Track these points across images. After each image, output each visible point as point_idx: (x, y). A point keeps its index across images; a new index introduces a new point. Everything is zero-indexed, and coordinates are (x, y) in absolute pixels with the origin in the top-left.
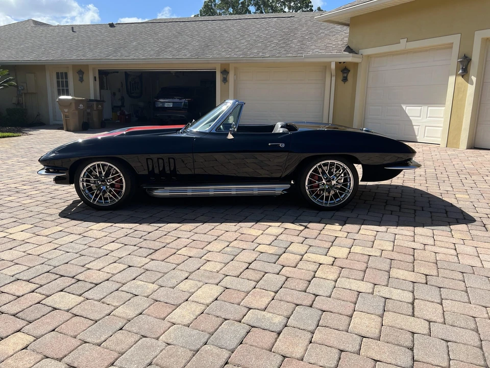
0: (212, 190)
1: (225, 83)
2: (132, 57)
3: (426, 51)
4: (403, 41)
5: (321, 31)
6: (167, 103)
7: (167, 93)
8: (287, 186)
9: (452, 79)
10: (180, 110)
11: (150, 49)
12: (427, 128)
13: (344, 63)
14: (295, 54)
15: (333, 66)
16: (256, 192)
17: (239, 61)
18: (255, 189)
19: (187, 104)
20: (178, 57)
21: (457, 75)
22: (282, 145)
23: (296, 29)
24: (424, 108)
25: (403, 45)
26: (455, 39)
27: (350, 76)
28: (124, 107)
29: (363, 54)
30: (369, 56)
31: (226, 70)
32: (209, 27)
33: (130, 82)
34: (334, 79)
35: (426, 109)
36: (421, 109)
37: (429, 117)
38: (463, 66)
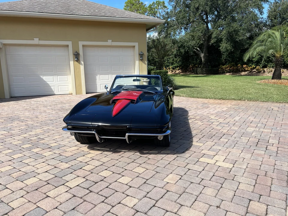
3: (49, 47)
9: (71, 62)
12: (59, 87)
21: (74, 61)
25: (36, 41)
35: (56, 77)
36: (53, 77)
37: (59, 81)
38: (77, 57)
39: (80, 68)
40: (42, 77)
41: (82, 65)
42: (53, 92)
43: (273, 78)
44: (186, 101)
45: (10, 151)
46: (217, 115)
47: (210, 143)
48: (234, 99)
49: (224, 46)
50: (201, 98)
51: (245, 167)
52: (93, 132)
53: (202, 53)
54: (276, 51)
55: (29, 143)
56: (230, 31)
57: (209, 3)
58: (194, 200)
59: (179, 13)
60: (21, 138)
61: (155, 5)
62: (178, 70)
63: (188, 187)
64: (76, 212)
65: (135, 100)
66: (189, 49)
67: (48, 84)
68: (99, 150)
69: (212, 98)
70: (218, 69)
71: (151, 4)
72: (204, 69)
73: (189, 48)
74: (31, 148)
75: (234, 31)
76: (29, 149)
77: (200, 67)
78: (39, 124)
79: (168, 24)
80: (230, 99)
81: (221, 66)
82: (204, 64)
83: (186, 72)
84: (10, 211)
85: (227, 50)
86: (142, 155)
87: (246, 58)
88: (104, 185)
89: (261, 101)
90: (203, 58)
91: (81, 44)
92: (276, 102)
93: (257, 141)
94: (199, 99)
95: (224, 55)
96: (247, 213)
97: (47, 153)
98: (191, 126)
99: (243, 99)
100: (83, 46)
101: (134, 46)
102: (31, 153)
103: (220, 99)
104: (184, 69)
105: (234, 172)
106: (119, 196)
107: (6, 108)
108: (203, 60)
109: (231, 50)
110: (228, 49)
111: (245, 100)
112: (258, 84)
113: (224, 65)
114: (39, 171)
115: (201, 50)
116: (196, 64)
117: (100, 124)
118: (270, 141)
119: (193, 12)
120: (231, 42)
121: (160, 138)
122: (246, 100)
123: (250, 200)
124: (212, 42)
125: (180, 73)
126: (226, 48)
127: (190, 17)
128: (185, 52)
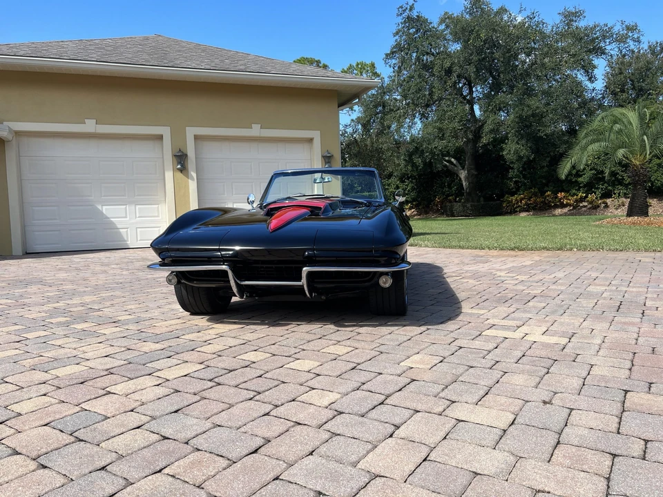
4: (90, 122)
9: (169, 174)
12: (139, 230)
21: (175, 170)
24: (130, 207)
25: (90, 126)
26: (165, 131)
30: (17, 133)
35: (133, 207)
36: (126, 208)
37: (139, 217)
38: (181, 159)
39: (187, 187)
40: (100, 207)
41: (193, 179)
42: (125, 241)
43: (630, 214)
44: (433, 253)
45: (17, 327)
46: (510, 270)
47: (503, 310)
48: (545, 248)
49: (513, 150)
50: (468, 248)
51: (599, 342)
52: (224, 267)
53: (463, 168)
54: (632, 152)
55: (66, 315)
56: (524, 114)
57: (475, 58)
58: (482, 393)
59: (408, 82)
60: (45, 308)
61: (355, 72)
62: (410, 209)
63: (463, 373)
64: (182, 416)
65: (321, 208)
66: (433, 157)
67: (112, 223)
68: (235, 323)
69: (495, 248)
70: (501, 205)
71: (346, 69)
72: (469, 205)
73: (432, 153)
74: (68, 323)
75: (533, 115)
76: (67, 324)
77: (460, 201)
78: (89, 289)
79: (384, 107)
80: (536, 248)
81: (508, 197)
82: (469, 194)
83: (426, 213)
84: (10, 418)
85: (520, 158)
86: (340, 329)
87: (564, 170)
88: (250, 373)
89: (610, 249)
90: (465, 181)
91: (191, 132)
92: (646, 250)
93: (618, 305)
94: (465, 250)
95: (512, 168)
96: (624, 411)
97: (108, 330)
98: (452, 286)
99: (568, 247)
100: (197, 138)
101: (311, 140)
102: (71, 330)
103: (512, 249)
104: (423, 208)
105: (573, 348)
106: (290, 390)
107: (12, 268)
108: (464, 184)
109: (528, 157)
110: (522, 154)
111: (571, 249)
112: (597, 226)
113: (513, 195)
114: (87, 356)
115: (460, 164)
116: (448, 196)
117: (237, 248)
118: (649, 303)
119: (440, 78)
120: (528, 140)
121: (385, 283)
122: (575, 250)
123: (626, 392)
124: (484, 140)
125: (414, 215)
126: (516, 152)
127: (434, 90)
128: (425, 163)
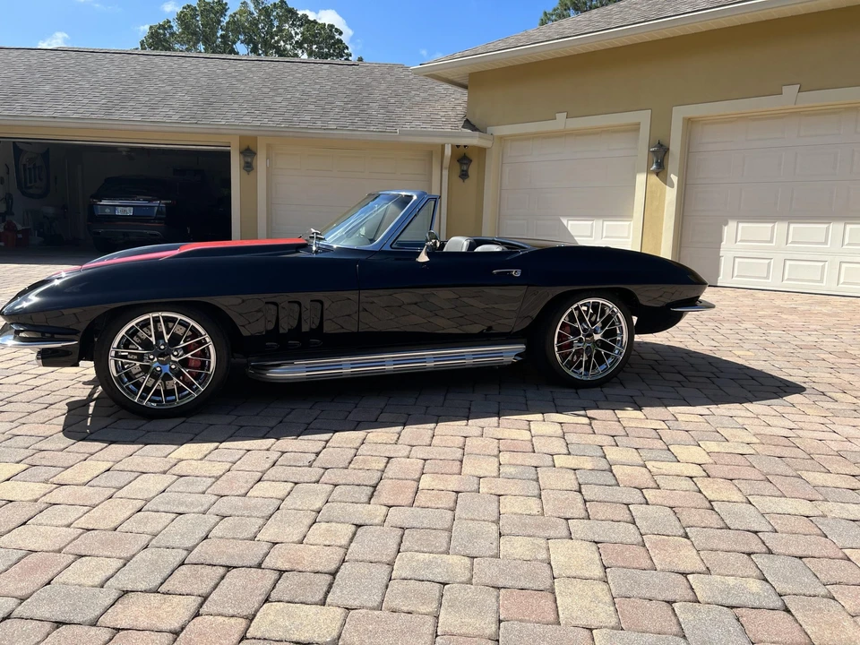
0: (390, 362)
1: (248, 172)
2: (49, 113)
3: (596, 133)
4: (561, 117)
5: (413, 92)
6: (120, 208)
7: (119, 187)
8: (521, 347)
9: (641, 178)
10: (147, 221)
11: (86, 101)
13: (465, 146)
14: (381, 127)
15: (448, 151)
16: (469, 362)
17: (282, 134)
18: (467, 356)
19: (164, 210)
20: (152, 119)
21: (648, 172)
22: (517, 273)
23: (368, 85)
24: (597, 223)
25: (561, 122)
26: (643, 118)
27: (472, 170)
28: (13, 214)
29: (495, 134)
30: (502, 138)
31: (251, 147)
32: (202, 69)
33: (24, 165)
34: (445, 173)
35: (600, 222)
36: (593, 224)
37: (605, 237)
38: (659, 160)
41: (672, 186)
91: (679, 114)
100: (687, 121)
